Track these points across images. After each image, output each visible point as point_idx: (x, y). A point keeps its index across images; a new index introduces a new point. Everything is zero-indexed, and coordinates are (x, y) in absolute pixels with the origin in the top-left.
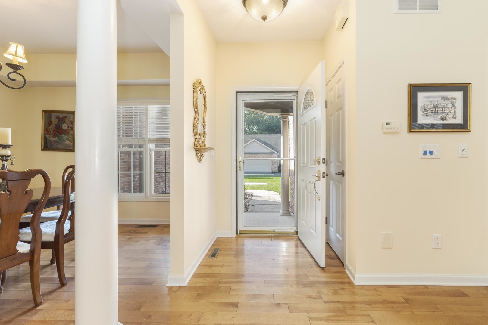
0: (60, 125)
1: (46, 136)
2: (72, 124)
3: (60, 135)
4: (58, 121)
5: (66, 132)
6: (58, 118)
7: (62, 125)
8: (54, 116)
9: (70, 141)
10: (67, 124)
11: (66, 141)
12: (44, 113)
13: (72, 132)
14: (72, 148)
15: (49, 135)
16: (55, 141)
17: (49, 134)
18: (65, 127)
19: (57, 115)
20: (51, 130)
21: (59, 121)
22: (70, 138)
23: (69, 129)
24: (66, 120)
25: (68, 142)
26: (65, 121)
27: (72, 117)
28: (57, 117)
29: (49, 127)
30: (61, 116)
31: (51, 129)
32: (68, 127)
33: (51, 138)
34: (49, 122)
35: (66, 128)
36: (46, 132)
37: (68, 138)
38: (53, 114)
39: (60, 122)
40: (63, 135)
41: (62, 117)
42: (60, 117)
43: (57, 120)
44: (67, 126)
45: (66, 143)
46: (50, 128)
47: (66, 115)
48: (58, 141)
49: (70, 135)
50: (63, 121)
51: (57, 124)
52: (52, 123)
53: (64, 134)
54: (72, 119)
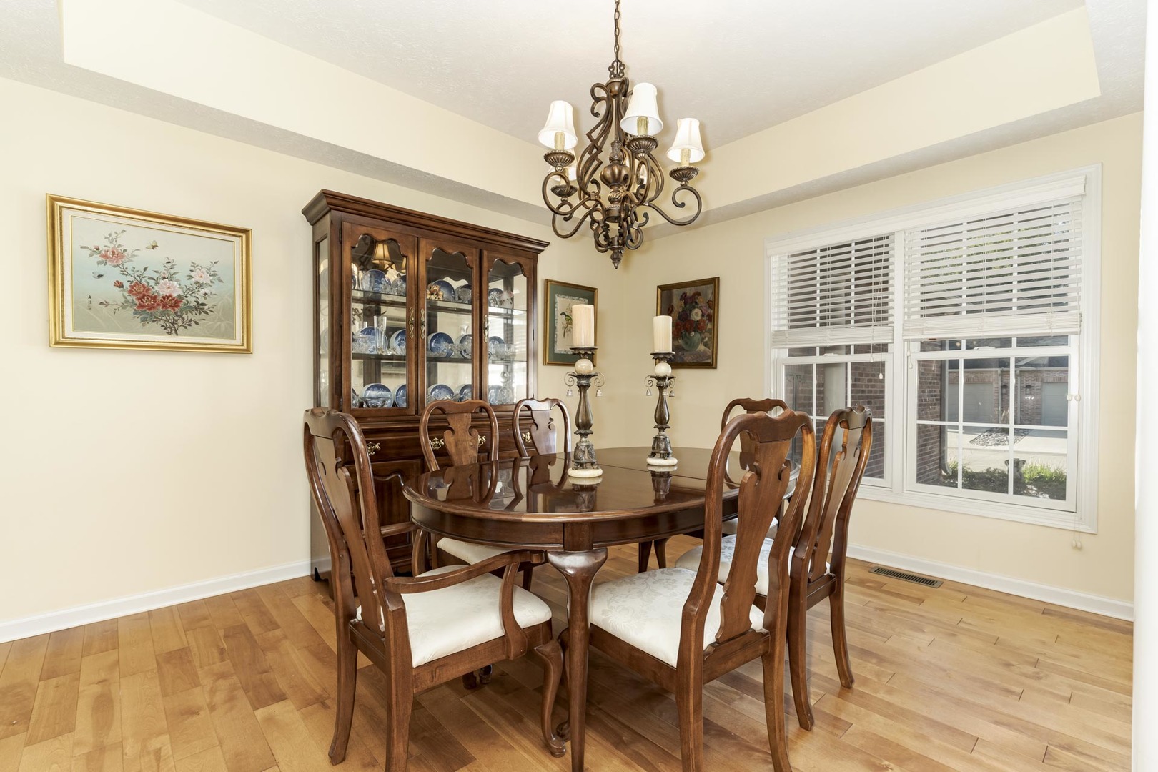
0: (688, 312)
2: (710, 307)
3: (687, 334)
4: (683, 305)
5: (697, 327)
6: (684, 297)
7: (691, 311)
8: (677, 294)
9: (706, 345)
10: (700, 308)
11: (698, 345)
12: (660, 291)
13: (709, 326)
14: (709, 361)
16: (679, 348)
18: (696, 315)
19: (681, 291)
21: (685, 303)
22: (706, 339)
23: (705, 318)
24: (700, 299)
25: (701, 347)
26: (696, 303)
27: (710, 292)
28: (682, 296)
30: (690, 291)
32: (703, 315)
34: (669, 309)
35: (698, 318)
37: (703, 339)
38: (675, 291)
39: (688, 306)
40: (693, 333)
41: (691, 295)
42: (688, 294)
43: (683, 302)
44: (700, 313)
45: (697, 350)
47: (699, 289)
48: (685, 347)
49: (706, 331)
50: (694, 304)
51: (683, 311)
52: (673, 310)
53: (694, 331)
54: (710, 296)
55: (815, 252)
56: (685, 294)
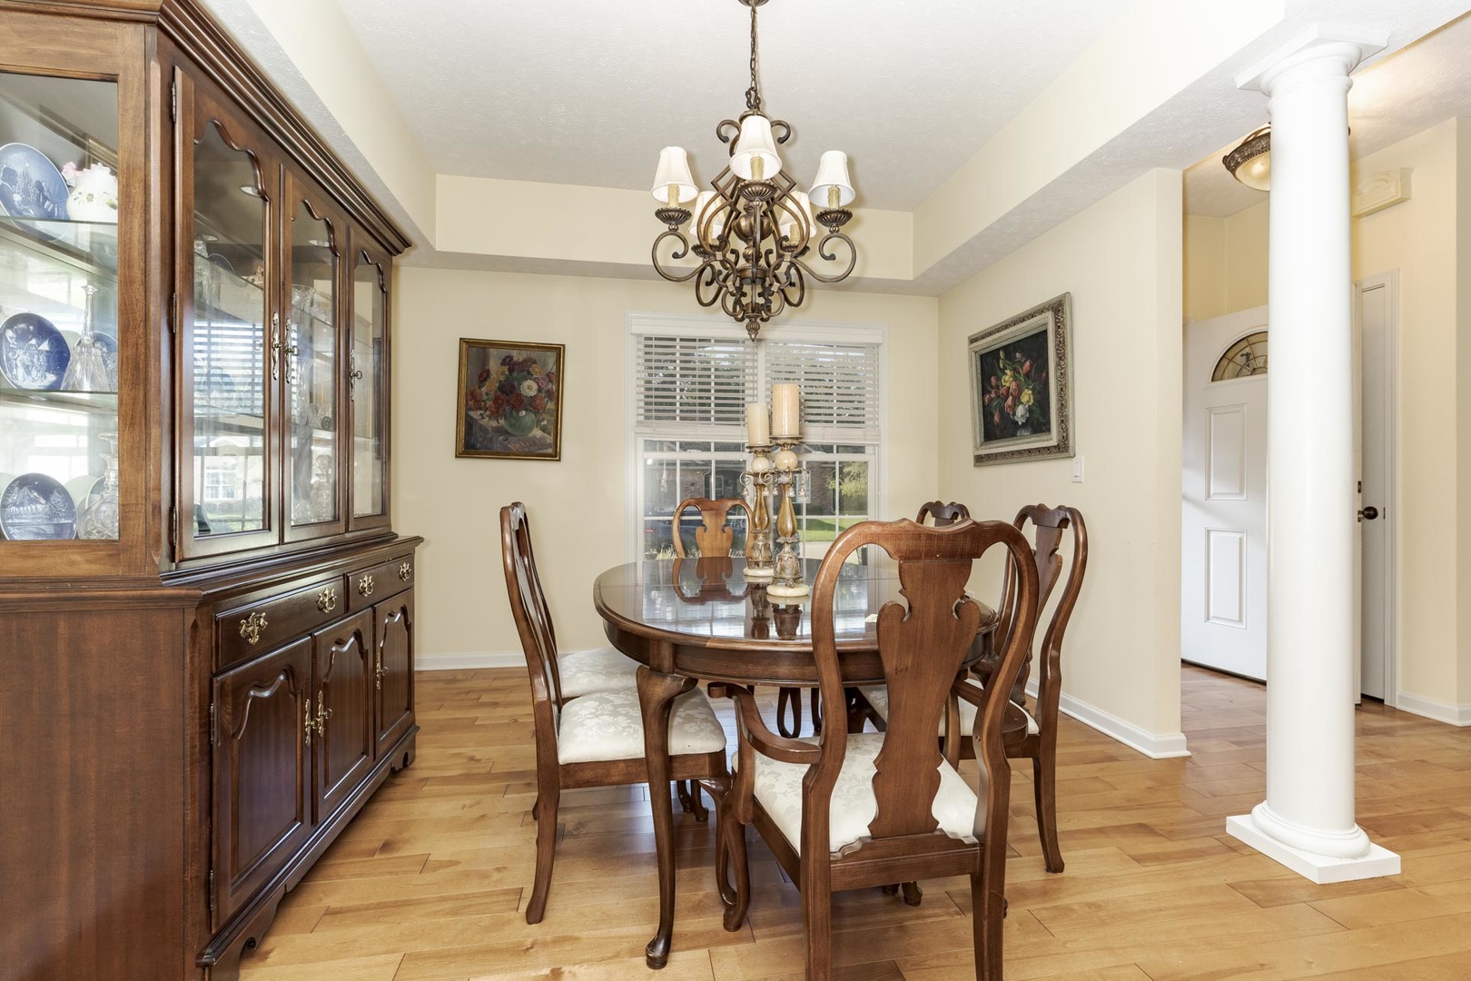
0: (516, 384)
1: (471, 413)
2: (550, 381)
3: (514, 413)
4: (507, 373)
5: (532, 405)
6: (507, 361)
7: (520, 383)
8: (496, 355)
9: (544, 429)
10: (535, 380)
11: (531, 429)
12: (464, 345)
13: (550, 405)
14: (551, 450)
15: (479, 412)
16: (500, 431)
17: (481, 409)
18: (529, 388)
19: (505, 352)
20: (485, 397)
21: (511, 371)
22: (545, 423)
23: (543, 395)
24: (535, 369)
25: (537, 433)
26: (529, 373)
27: (549, 361)
28: (504, 360)
29: (480, 388)
30: (518, 356)
31: (487, 394)
32: (540, 390)
33: (487, 419)
34: (481, 375)
35: (533, 393)
36: (471, 403)
37: (538, 422)
38: (493, 351)
39: (515, 374)
40: (524, 413)
41: (521, 360)
42: (515, 359)
43: (506, 369)
44: (535, 387)
45: (530, 435)
46: (484, 390)
48: (509, 430)
49: (544, 412)
50: (525, 373)
51: (507, 380)
52: (488, 376)
53: (526, 410)
54: (551, 366)
55: (675, 340)
56: (510, 358)
